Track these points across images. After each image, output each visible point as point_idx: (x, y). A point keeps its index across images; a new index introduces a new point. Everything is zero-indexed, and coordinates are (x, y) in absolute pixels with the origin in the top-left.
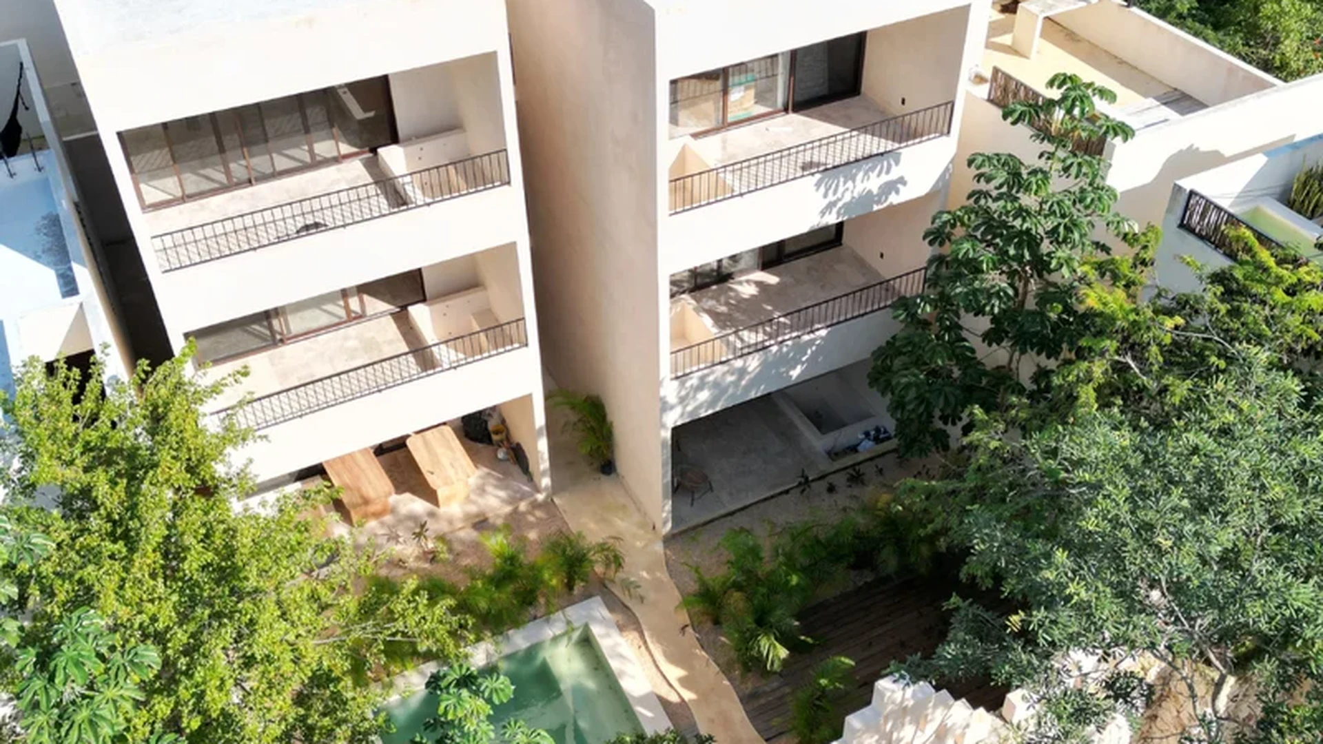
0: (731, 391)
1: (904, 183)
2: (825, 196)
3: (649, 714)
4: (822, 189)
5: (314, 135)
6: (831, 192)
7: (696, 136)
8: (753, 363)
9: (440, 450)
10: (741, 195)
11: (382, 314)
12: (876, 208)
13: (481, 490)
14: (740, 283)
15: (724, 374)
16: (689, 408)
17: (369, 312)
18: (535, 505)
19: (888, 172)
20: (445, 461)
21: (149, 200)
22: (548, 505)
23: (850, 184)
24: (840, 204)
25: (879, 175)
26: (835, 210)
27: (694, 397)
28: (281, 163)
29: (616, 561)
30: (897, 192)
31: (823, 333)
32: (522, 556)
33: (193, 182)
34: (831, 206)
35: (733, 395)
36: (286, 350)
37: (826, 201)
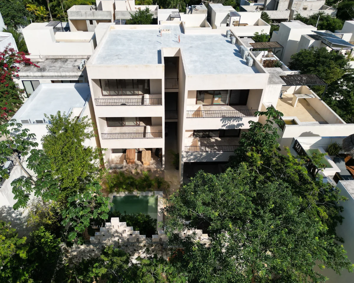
0: (199, 158)
1: (243, 125)
2: (223, 123)
3: (160, 215)
4: (222, 121)
5: (135, 89)
6: (224, 122)
7: (203, 105)
8: (204, 154)
9: (147, 155)
10: (203, 118)
11: (143, 126)
12: (236, 128)
13: (152, 164)
14: (212, 139)
15: (197, 154)
16: (189, 159)
17: (141, 125)
18: (161, 170)
19: (239, 122)
20: (147, 157)
21: (104, 94)
22: (163, 171)
23: (229, 122)
24: (227, 125)
25: (236, 122)
26: (225, 127)
27: (190, 157)
28: (128, 93)
29: (169, 186)
30: (242, 126)
31: (222, 152)
32: (150, 178)
33: (112, 93)
34: (224, 125)
35: (199, 159)
36: (124, 128)
37: (223, 124)
